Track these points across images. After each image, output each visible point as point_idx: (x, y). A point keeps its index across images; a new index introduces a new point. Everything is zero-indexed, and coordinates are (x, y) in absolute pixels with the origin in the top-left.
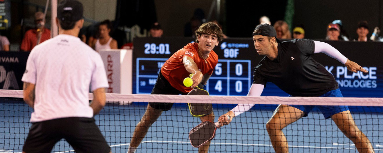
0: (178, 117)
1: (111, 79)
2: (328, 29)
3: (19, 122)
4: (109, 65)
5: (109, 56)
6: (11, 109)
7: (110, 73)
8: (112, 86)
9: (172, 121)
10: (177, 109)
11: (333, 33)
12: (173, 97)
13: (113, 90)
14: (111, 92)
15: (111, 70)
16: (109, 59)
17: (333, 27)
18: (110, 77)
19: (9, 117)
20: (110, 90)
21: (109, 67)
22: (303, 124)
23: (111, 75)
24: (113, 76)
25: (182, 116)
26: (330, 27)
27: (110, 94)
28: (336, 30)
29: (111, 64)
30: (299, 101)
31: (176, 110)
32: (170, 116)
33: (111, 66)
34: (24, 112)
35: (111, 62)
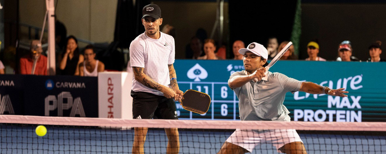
0: (195, 143)
1: (111, 103)
2: (339, 49)
3: (27, 149)
4: (109, 88)
5: (109, 79)
6: (19, 134)
7: (110, 96)
8: (113, 110)
9: (188, 147)
10: (194, 135)
11: (343, 53)
12: (190, 122)
13: (114, 115)
14: (112, 117)
15: (112, 94)
16: (110, 83)
17: (343, 47)
18: (110, 101)
19: (17, 143)
20: (110, 115)
21: (110, 90)
22: (326, 150)
23: (111, 98)
24: (114, 100)
25: (199, 142)
26: (341, 47)
27: (111, 120)
28: (347, 50)
29: (111, 87)
30: (322, 126)
31: (192, 136)
32: (186, 143)
33: (112, 90)
34: (32, 138)
35: (111, 85)
